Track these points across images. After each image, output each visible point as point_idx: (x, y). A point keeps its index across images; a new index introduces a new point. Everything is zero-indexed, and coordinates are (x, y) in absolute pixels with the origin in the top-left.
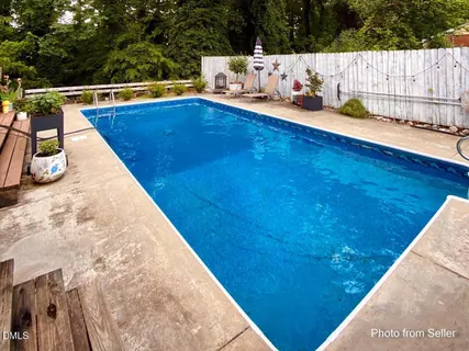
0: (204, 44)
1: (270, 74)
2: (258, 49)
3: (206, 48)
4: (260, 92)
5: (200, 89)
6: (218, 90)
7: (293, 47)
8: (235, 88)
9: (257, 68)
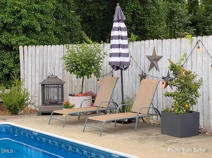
0: (24, 22)
1: (143, 77)
2: (119, 29)
3: (28, 30)
4: (123, 110)
5: (16, 108)
6: (47, 109)
7: (194, 24)
8: (79, 103)
9: (117, 67)
